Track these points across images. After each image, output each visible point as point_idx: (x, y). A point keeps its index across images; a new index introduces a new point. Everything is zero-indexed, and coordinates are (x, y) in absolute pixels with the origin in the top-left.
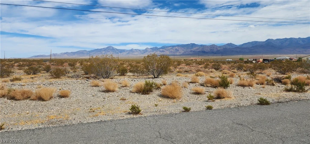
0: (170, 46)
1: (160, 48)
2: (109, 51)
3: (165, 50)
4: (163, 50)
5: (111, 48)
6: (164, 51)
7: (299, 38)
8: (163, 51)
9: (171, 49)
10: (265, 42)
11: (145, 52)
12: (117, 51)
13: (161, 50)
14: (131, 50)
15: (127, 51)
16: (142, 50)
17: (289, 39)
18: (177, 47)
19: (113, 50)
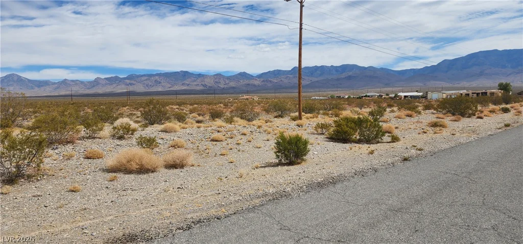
0: (144, 75)
1: (124, 78)
2: (11, 83)
3: (136, 82)
4: (132, 82)
5: (15, 78)
6: (134, 84)
7: (332, 66)
8: (131, 84)
9: (146, 80)
10: (290, 71)
11: (94, 86)
12: (31, 85)
13: (128, 81)
14: (62, 81)
15: (54, 83)
16: (89, 82)
17: (320, 67)
18: (157, 77)
19: (20, 80)
